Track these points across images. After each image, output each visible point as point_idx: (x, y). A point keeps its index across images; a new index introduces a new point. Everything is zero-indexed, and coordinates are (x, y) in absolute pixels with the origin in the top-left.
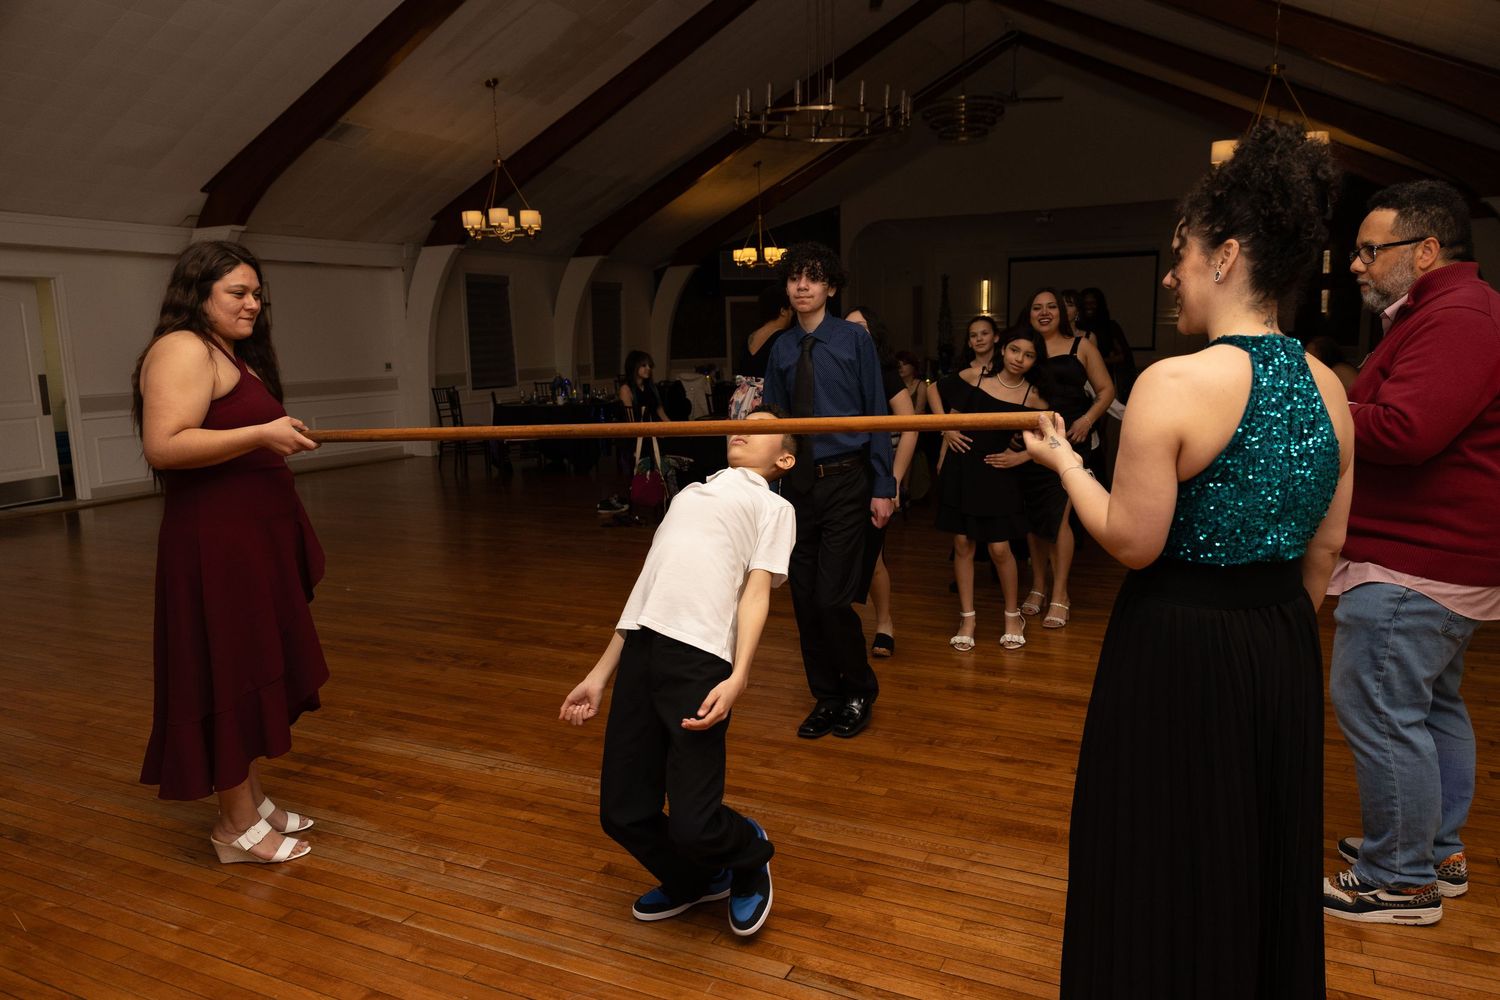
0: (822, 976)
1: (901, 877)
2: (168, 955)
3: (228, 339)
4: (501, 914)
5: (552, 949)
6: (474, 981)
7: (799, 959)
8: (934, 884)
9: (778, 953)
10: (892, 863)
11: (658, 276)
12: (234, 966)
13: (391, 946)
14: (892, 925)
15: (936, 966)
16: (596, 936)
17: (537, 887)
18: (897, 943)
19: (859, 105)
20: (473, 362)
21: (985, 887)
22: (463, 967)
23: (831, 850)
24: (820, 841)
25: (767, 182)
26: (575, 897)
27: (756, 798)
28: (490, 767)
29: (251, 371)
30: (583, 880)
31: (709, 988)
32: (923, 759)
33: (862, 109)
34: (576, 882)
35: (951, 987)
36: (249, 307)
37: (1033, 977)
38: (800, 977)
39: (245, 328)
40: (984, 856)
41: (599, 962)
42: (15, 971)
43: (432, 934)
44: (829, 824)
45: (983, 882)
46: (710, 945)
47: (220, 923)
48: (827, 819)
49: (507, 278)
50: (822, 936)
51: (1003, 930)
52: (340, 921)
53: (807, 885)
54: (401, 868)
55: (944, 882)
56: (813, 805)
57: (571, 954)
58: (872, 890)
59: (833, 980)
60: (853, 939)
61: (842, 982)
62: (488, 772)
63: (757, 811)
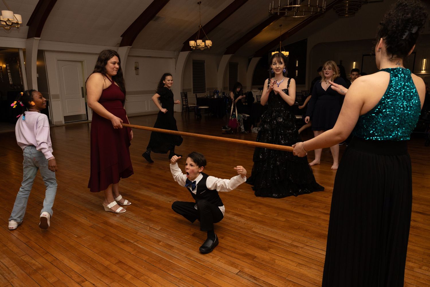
0: (248, 275)
1: (282, 247)
2: (72, 244)
3: (111, 76)
4: (160, 244)
5: (171, 256)
6: (147, 262)
7: (242, 269)
8: (292, 251)
9: (236, 266)
10: (280, 242)
11: (250, 60)
12: (87, 249)
13: (128, 249)
14: (275, 262)
15: (284, 276)
16: (185, 254)
17: (172, 237)
18: (275, 268)
19: (308, 4)
20: (194, 85)
21: (308, 253)
22: (145, 258)
23: (262, 236)
24: (260, 233)
25: (283, 32)
26: (182, 241)
27: (244, 218)
28: (170, 201)
29: (115, 84)
30: (186, 237)
31: (213, 274)
32: (299, 211)
33: (309, 6)
34: (184, 237)
35: (288, 284)
36: (116, 67)
37: (316, 284)
38: (241, 274)
39: (115, 73)
40: (311, 243)
41: (183, 261)
42: (35, 243)
43: (140, 247)
44: (264, 228)
45: (308, 252)
46: (217, 261)
47: (87, 236)
48: (264, 227)
49: (204, 61)
50: (251, 262)
51: (310, 268)
52: (118, 240)
53: (251, 246)
54: (138, 227)
55: (295, 250)
56: (261, 222)
57: (176, 258)
58: (272, 250)
59: (251, 276)
60: (261, 265)
61: (254, 278)
62: (169, 202)
63: (243, 222)
